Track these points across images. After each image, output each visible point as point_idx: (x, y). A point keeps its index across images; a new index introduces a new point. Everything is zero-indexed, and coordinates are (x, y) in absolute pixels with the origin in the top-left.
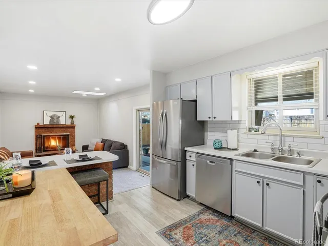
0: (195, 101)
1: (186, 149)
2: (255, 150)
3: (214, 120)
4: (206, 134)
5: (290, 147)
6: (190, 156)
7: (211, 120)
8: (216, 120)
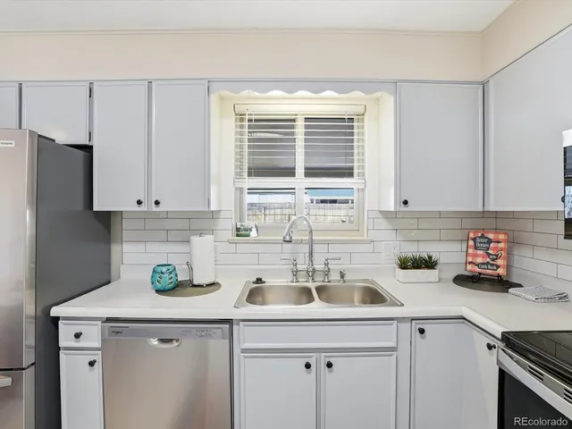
0: (88, 149)
1: (55, 312)
2: (259, 281)
3: (154, 208)
4: (115, 249)
5: (327, 264)
6: (78, 336)
7: (143, 208)
8: (161, 208)
